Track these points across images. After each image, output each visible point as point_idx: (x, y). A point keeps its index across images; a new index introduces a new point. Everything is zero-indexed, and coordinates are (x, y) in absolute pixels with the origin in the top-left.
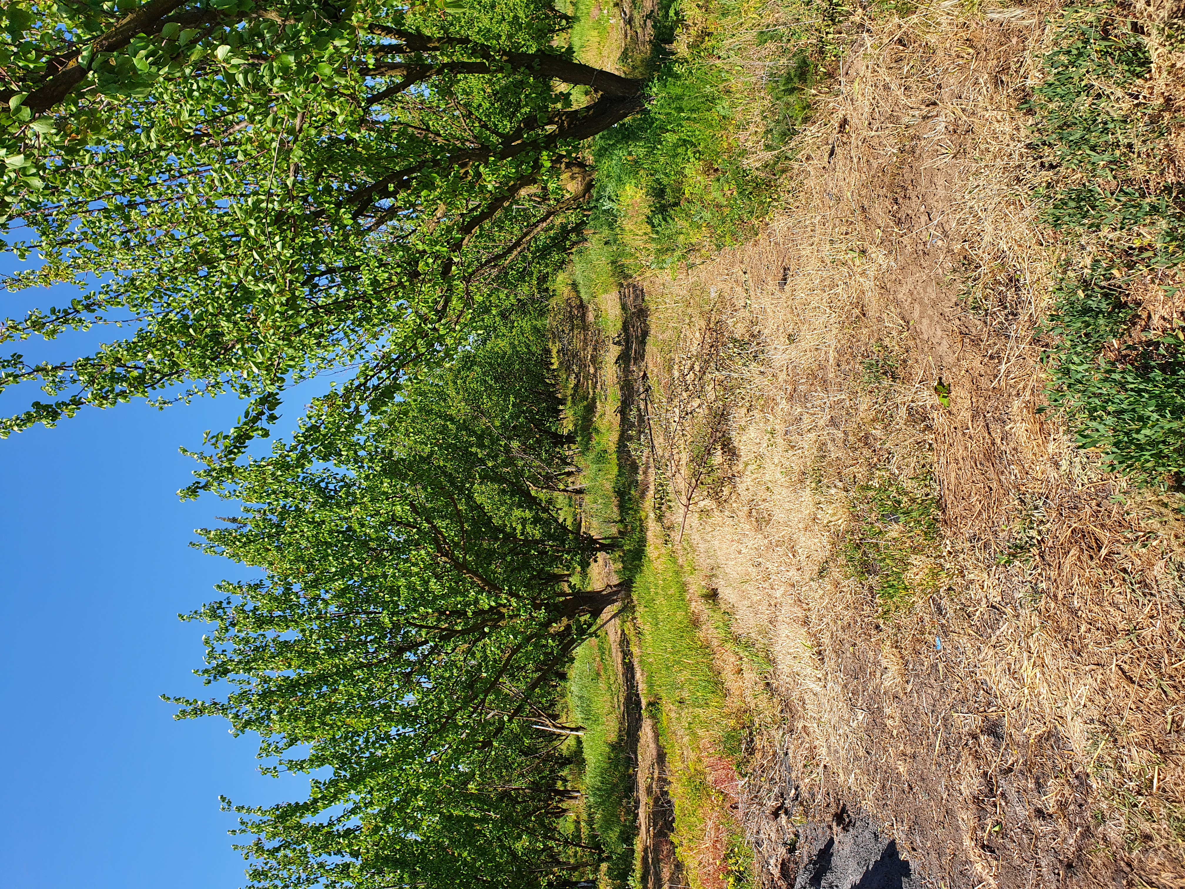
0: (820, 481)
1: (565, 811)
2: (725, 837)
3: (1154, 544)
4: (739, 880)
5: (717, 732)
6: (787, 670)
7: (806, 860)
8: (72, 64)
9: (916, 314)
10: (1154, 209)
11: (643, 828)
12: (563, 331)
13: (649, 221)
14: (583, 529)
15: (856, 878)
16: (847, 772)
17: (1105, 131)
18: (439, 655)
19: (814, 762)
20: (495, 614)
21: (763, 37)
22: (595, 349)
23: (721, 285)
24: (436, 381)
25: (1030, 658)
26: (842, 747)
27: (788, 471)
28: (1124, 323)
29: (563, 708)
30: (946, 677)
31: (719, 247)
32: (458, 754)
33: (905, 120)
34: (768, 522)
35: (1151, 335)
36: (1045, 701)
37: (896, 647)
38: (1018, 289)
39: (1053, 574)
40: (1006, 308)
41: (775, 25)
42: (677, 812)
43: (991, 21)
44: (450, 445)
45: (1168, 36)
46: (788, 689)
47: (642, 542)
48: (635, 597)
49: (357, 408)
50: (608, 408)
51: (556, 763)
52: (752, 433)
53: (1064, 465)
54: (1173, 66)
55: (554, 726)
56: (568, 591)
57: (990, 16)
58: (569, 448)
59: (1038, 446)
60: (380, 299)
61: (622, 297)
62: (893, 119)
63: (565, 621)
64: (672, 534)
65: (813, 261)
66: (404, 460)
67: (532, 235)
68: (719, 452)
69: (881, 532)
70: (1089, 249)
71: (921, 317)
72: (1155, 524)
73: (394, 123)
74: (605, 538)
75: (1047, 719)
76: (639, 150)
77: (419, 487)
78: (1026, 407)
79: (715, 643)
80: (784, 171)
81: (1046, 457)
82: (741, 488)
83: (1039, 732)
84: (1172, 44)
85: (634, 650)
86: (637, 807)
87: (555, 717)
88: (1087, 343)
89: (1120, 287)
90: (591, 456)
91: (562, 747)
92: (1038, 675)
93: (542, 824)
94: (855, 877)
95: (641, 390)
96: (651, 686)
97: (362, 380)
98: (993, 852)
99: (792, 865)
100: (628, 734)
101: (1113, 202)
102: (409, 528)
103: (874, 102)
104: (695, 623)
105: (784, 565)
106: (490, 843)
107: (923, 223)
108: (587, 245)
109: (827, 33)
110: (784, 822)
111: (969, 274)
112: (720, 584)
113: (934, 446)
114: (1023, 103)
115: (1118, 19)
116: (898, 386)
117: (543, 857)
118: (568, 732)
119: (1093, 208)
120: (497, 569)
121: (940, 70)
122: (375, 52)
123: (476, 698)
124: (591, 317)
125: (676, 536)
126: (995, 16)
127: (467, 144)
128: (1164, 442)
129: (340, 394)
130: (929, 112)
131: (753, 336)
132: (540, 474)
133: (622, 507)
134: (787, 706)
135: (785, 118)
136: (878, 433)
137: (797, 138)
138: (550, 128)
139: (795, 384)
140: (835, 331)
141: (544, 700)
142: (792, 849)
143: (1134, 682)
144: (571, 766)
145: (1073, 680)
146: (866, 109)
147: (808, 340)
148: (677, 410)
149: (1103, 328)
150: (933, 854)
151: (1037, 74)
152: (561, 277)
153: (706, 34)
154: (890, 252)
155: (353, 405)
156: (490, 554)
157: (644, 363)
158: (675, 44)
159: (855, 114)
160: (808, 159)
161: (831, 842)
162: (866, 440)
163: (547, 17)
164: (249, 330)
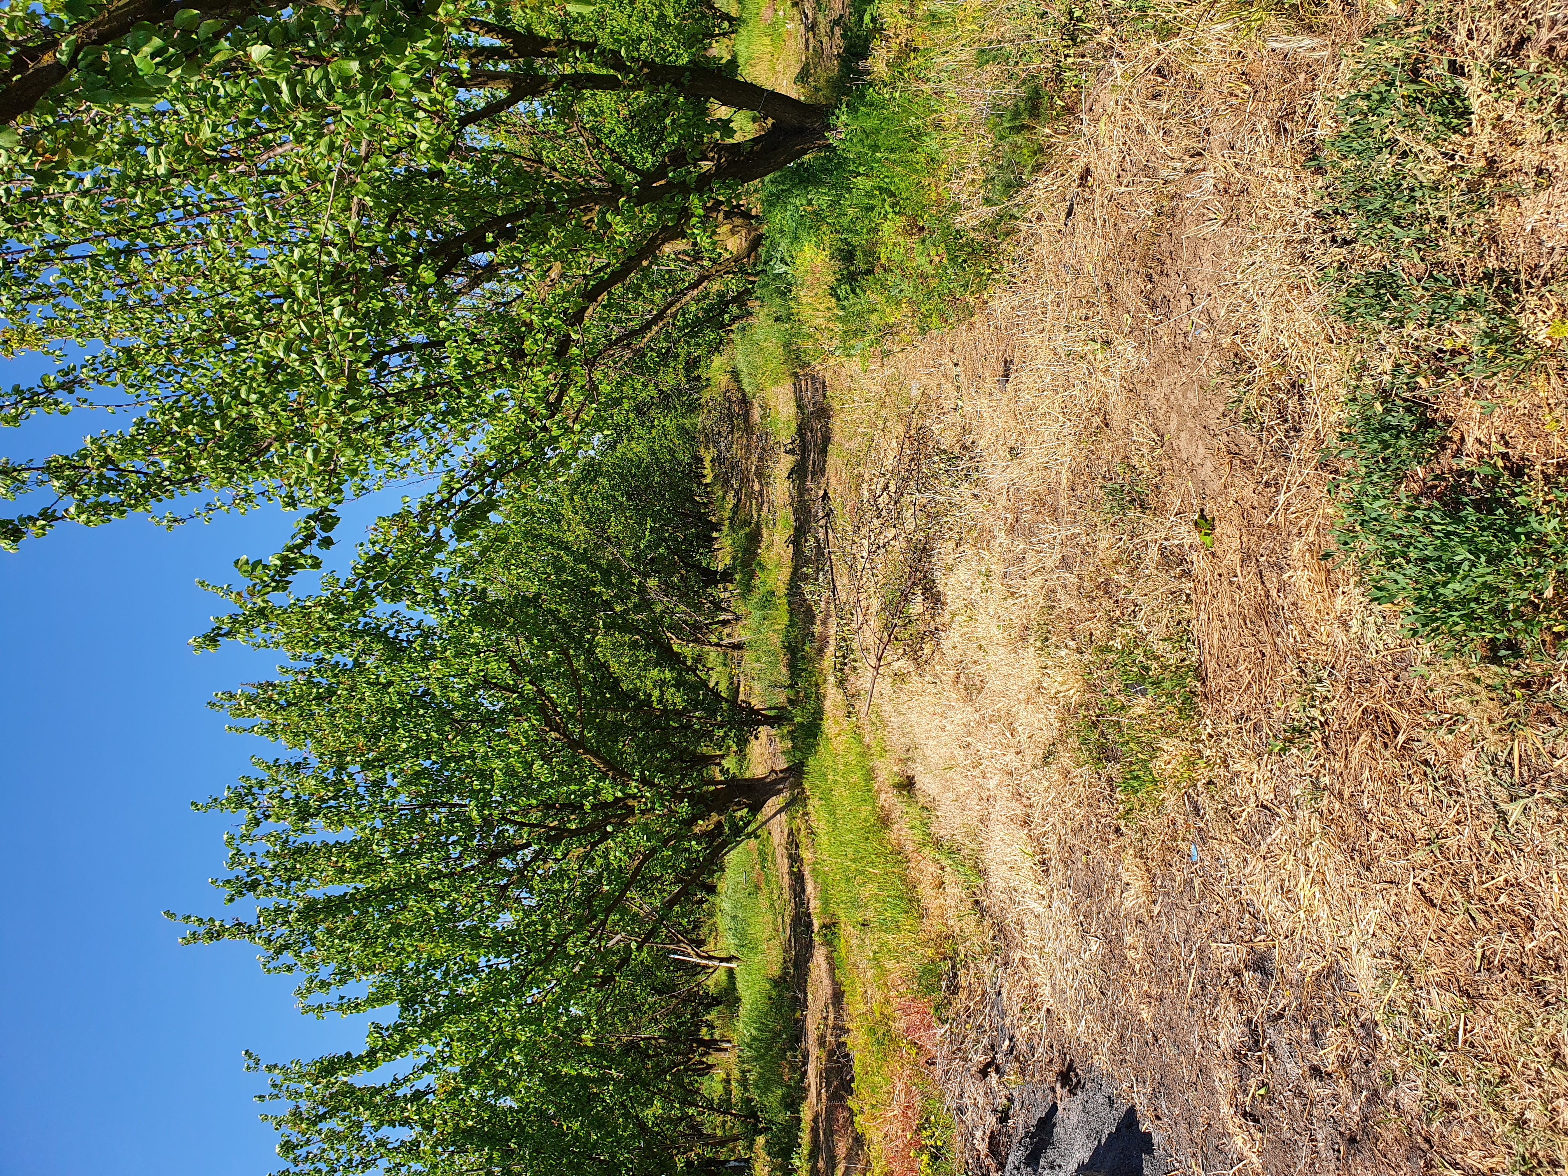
0: (1047, 639)
1: (710, 1067)
2: (918, 1103)
3: (1463, 729)
4: (935, 1158)
5: (911, 964)
6: (1001, 884)
7: (1021, 1132)
8: (47, 59)
9: (1173, 426)
10: (1471, 302)
11: (813, 1089)
12: (719, 433)
13: (833, 292)
14: (741, 697)
15: (1084, 1156)
16: (1076, 1018)
17: (1412, 200)
18: (545, 861)
19: (1034, 1004)
20: (621, 808)
21: (984, 56)
22: (761, 459)
23: (925, 380)
24: (548, 496)
25: (1307, 873)
26: (1069, 985)
27: (1006, 626)
28: (1432, 446)
29: (711, 931)
30: (1203, 897)
31: (923, 331)
32: (569, 993)
33: (1164, 173)
34: (980, 691)
35: (1464, 463)
36: (1325, 929)
37: (1141, 857)
38: (1301, 397)
39: (1339, 766)
40: (1286, 421)
41: (1000, 42)
42: (857, 1069)
43: (1273, 50)
44: (565, 583)
45: (1494, 80)
46: (1002, 909)
47: (819, 713)
48: (806, 785)
49: (437, 532)
50: (776, 537)
51: (700, 1004)
52: (962, 574)
53: (1355, 626)
54: (1500, 118)
55: (698, 955)
56: (719, 777)
57: (1271, 45)
58: (726, 589)
59: (1324, 600)
60: (470, 385)
61: (798, 392)
62: (1149, 171)
63: (715, 817)
64: (858, 704)
65: (1043, 352)
66: (501, 602)
67: (678, 305)
68: (920, 599)
69: (1123, 707)
70: (1389, 349)
71: (1180, 431)
72: (1464, 703)
73: (496, 152)
74: (770, 709)
75: (1327, 951)
76: (821, 198)
77: (521, 639)
78: (1310, 550)
79: (910, 847)
80: (1007, 234)
81: (1332, 615)
82: (946, 645)
83: (1317, 968)
84: (1499, 90)
85: (806, 855)
86: (805, 1064)
87: (700, 943)
88: (1384, 470)
89: (1427, 400)
90: (755, 598)
91: (709, 982)
92: (1318, 895)
93: (681, 1085)
94: (1081, 1154)
95: (821, 514)
96: (826, 903)
97: (447, 496)
98: (1257, 1121)
99: (1004, 1139)
100: (796, 966)
101: (1419, 292)
102: (508, 694)
103: (1125, 148)
104: (884, 821)
105: (999, 747)
106: (610, 1110)
107: (1184, 309)
108: (752, 320)
109: (1066, 56)
110: (994, 1083)
111: (1241, 377)
112: (918, 771)
113: (1193, 597)
114: (1311, 160)
115: (1433, 55)
116: (1147, 519)
117: (680, 1128)
118: (716, 963)
119: (1395, 298)
120: (626, 746)
121: (1208, 110)
122: (471, 57)
123: (594, 918)
124: (756, 415)
125: (862, 706)
126: (1278, 45)
127: (594, 182)
128: (1477, 600)
129: (415, 512)
130: (1194, 164)
131: (963, 447)
132: (685, 622)
133: (792, 667)
134: (1001, 930)
135: (1010, 163)
136: (1122, 579)
137: (1025, 192)
138: (706, 166)
139: (1018, 512)
140: (1069, 445)
141: (684, 921)
142: (1004, 1118)
143: (1434, 906)
144: (720, 1007)
145: (1360, 901)
146: (1115, 157)
147: (1034, 455)
148: (865, 542)
149: (1405, 451)
150: (1183, 1125)
151: (1329, 122)
152: (717, 361)
153: (910, 49)
154: (1141, 345)
155: (432, 527)
156: (618, 728)
157: (823, 480)
158: (870, 60)
159: (1100, 163)
160: (1039, 218)
161: (1054, 1108)
162: (1106, 587)
163: (704, 16)
164: (293, 424)
